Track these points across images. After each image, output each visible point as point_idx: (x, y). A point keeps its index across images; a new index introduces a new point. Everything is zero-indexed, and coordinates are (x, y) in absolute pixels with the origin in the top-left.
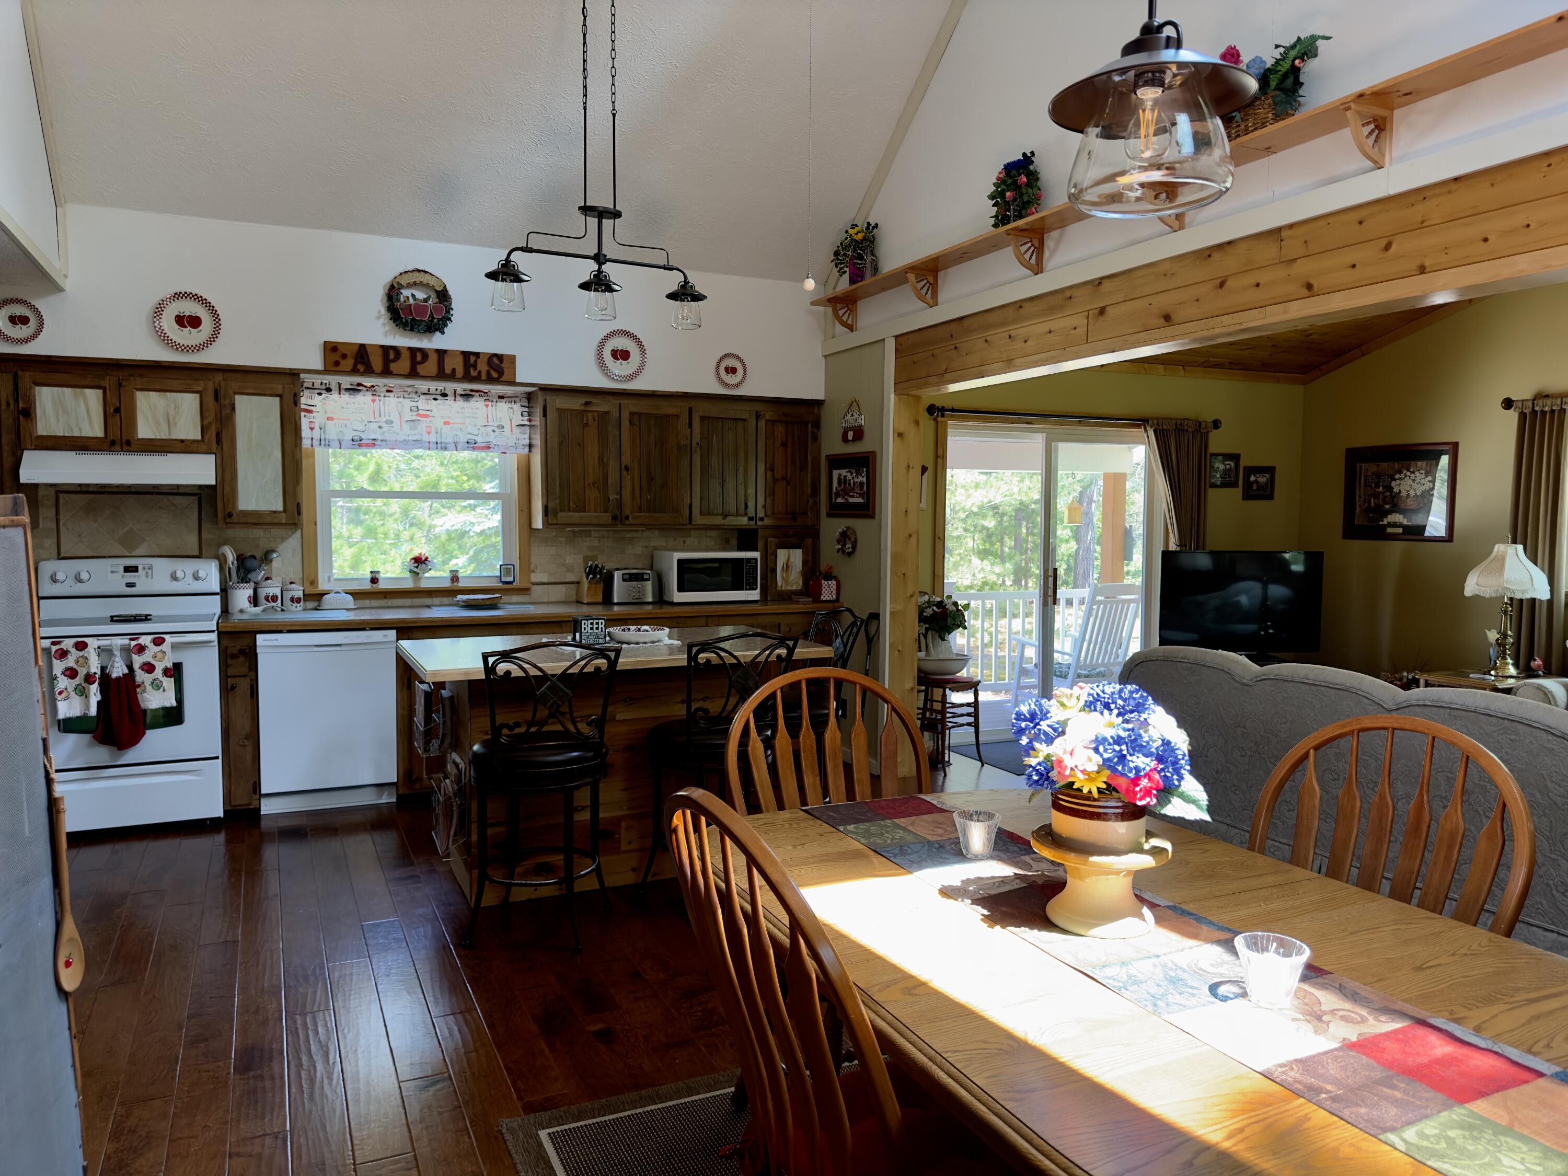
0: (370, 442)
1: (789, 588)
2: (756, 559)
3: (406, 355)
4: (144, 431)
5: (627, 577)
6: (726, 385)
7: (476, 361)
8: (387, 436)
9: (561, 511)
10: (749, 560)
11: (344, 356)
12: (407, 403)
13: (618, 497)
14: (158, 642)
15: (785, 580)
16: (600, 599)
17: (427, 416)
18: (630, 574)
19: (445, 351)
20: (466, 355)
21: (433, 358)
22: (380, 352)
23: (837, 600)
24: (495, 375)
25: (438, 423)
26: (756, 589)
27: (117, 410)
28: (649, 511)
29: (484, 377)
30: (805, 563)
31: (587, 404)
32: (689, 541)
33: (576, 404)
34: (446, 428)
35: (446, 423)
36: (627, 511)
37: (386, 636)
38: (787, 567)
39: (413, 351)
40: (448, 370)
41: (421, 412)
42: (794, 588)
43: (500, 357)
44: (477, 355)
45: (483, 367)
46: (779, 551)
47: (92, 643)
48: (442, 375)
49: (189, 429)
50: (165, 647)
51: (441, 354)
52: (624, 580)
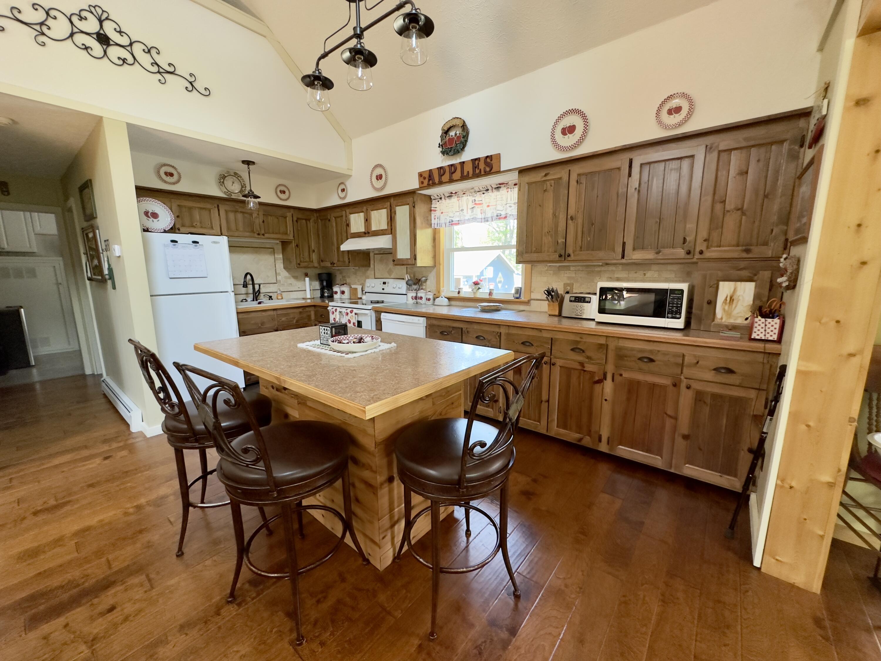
0: (457, 222)
1: (732, 321)
2: (682, 291)
3: (447, 170)
4: (374, 228)
5: (573, 299)
6: (666, 127)
7: (478, 163)
8: (462, 218)
10: (673, 291)
11: (425, 178)
12: (471, 198)
13: (564, 240)
14: (351, 312)
16: (557, 313)
17: (480, 204)
18: (576, 297)
19: (464, 162)
20: (474, 161)
21: (459, 169)
22: (437, 172)
23: (779, 341)
24: (489, 169)
26: (679, 318)
27: (367, 220)
28: (587, 250)
29: (483, 173)
30: (757, 297)
31: (546, 175)
32: (649, 274)
33: (539, 176)
35: (488, 206)
36: (570, 250)
37: (419, 320)
38: (731, 300)
39: (450, 167)
40: (466, 174)
41: (477, 202)
42: (735, 322)
43: (490, 157)
44: (479, 159)
45: (482, 166)
46: (721, 283)
47: (338, 311)
49: (384, 226)
50: (354, 314)
51: (462, 165)
52: (571, 301)
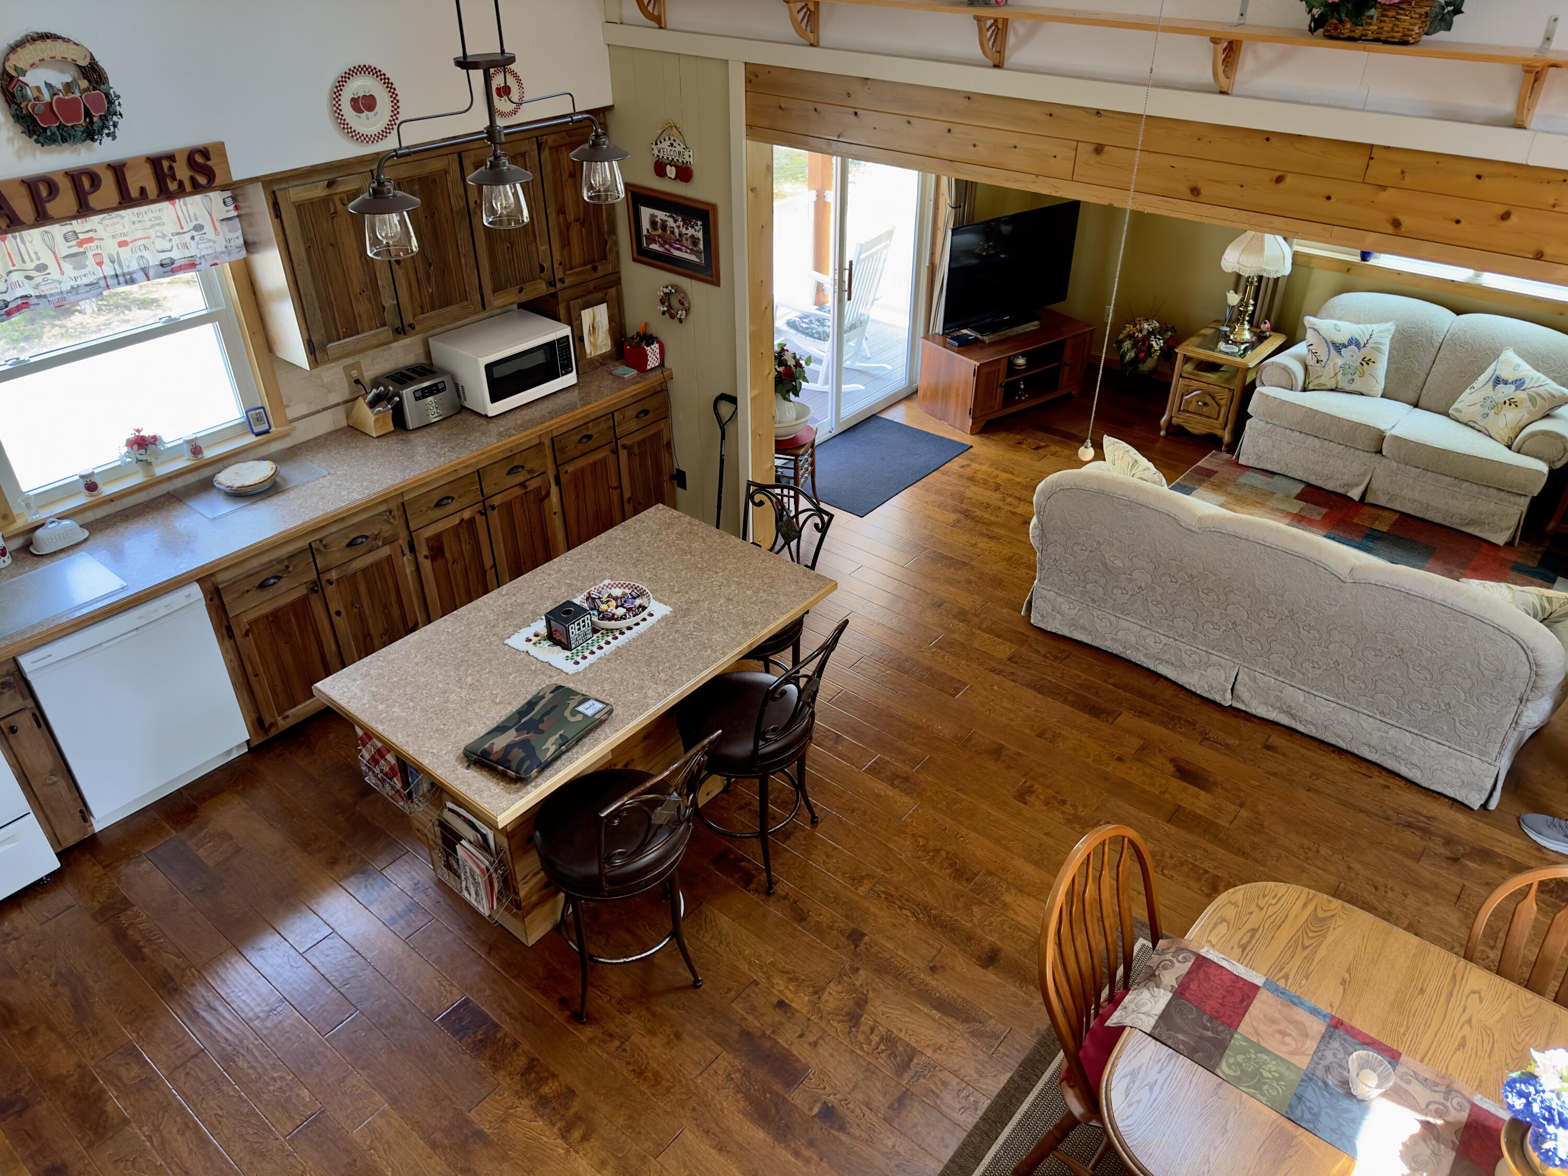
0: (19, 302)
1: (599, 353)
2: (568, 337)
3: (65, 185)
5: (419, 394)
6: (501, 115)
7: (171, 168)
8: (45, 289)
9: (330, 341)
10: (558, 340)
13: (395, 302)
15: (594, 345)
16: (393, 428)
17: (90, 240)
18: (423, 390)
19: (123, 163)
20: (155, 162)
21: (108, 181)
22: (23, 191)
23: (664, 365)
24: (202, 180)
25: (110, 247)
26: (571, 371)
28: (433, 309)
29: (188, 186)
30: (611, 319)
31: (329, 185)
33: (318, 191)
34: (125, 252)
35: (122, 244)
36: (408, 319)
37: (189, 596)
38: (593, 328)
39: (74, 176)
40: (134, 193)
41: (81, 236)
42: (604, 351)
43: (204, 152)
44: (171, 157)
45: (183, 172)
46: (583, 312)
48: (126, 200)
51: (118, 170)
52: (417, 399)
